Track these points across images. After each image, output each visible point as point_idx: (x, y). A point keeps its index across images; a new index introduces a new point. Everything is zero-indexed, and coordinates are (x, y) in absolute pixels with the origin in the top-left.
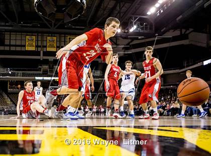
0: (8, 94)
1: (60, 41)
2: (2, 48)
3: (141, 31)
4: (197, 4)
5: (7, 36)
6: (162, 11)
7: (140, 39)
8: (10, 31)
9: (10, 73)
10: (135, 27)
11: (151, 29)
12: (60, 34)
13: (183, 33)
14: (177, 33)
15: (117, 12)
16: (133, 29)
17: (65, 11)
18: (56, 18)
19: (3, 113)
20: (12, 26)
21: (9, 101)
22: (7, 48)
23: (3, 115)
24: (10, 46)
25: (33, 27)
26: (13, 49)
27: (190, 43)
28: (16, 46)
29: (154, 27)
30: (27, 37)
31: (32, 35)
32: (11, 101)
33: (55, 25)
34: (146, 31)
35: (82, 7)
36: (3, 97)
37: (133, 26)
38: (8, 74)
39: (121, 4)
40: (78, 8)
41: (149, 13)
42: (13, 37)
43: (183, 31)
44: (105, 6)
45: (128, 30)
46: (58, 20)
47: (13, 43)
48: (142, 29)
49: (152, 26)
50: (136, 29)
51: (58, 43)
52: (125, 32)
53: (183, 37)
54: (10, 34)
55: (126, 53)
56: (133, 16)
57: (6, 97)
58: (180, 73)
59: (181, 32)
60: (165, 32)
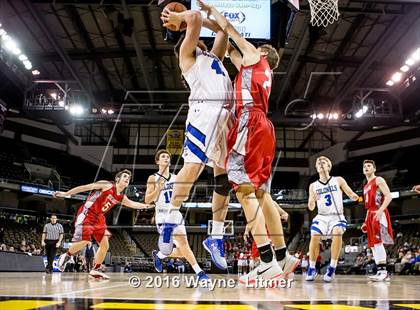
0: (133, 234)
2: (124, 152)
3: (378, 116)
5: (133, 131)
6: (414, 79)
7: (376, 130)
8: (140, 122)
9: (137, 195)
10: (365, 108)
11: (395, 111)
15: (330, 83)
16: (361, 113)
19: (122, 269)
20: (143, 114)
21: (133, 248)
23: (122, 273)
24: (138, 147)
26: (143, 152)
28: (148, 147)
30: (169, 131)
32: (138, 246)
34: (386, 116)
36: (123, 238)
37: (361, 107)
38: (134, 198)
41: (390, 83)
42: (144, 132)
45: (352, 113)
47: (144, 142)
48: (379, 111)
49: (397, 106)
50: (367, 112)
52: (346, 118)
55: (350, 156)
56: (361, 90)
57: (129, 239)
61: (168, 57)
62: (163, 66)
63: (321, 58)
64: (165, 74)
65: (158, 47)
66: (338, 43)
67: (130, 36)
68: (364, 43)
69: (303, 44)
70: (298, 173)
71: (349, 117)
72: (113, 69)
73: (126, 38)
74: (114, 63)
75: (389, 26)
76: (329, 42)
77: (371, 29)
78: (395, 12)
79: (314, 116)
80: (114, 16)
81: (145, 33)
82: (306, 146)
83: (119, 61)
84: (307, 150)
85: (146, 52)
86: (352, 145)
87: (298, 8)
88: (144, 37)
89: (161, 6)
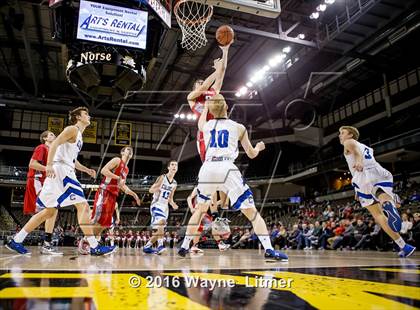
0: (11, 210)
1: (103, 128)
2: (6, 133)
5: (17, 116)
6: (256, 93)
8: (24, 108)
9: (17, 174)
12: (104, 117)
13: (286, 124)
17: (113, 83)
18: (99, 93)
20: (27, 101)
21: (11, 222)
22: (15, 135)
24: (21, 130)
25: (60, 104)
26: (25, 135)
27: (297, 139)
28: (30, 131)
29: (245, 114)
30: (50, 119)
31: (59, 117)
32: (16, 221)
33: (96, 103)
35: (140, 81)
38: (14, 177)
40: (134, 81)
41: (238, 95)
42: (27, 117)
43: (287, 121)
44: (175, 80)
46: (101, 97)
47: (26, 126)
49: (243, 113)
51: (100, 130)
53: (288, 131)
54: (22, 113)
57: (6, 214)
58: (283, 183)
59: (284, 123)
60: (261, 122)
61: (55, 53)
62: (49, 60)
63: (185, 68)
64: (50, 67)
65: (45, 42)
66: (200, 58)
67: (20, 30)
69: (172, 56)
70: (161, 162)
73: (15, 31)
74: (3, 53)
78: (244, 40)
79: (176, 116)
81: (34, 29)
82: (169, 140)
83: (7, 51)
84: (169, 143)
85: (33, 46)
87: (170, 26)
88: (32, 32)
89: (52, 8)
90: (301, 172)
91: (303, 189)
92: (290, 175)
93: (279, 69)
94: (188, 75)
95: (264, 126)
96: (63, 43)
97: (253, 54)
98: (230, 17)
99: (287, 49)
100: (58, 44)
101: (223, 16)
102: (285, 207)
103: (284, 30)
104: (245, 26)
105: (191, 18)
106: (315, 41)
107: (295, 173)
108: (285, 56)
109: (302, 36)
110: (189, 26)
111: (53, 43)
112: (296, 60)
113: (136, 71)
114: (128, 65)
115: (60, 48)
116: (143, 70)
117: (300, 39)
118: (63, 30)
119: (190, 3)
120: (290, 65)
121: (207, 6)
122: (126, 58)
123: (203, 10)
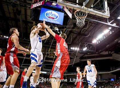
3: (89, 50)
4: (115, 41)
6: (99, 42)
7: (88, 54)
10: (86, 48)
13: (110, 53)
14: (107, 53)
15: (77, 40)
16: (85, 49)
27: (113, 58)
29: (95, 49)
34: (91, 51)
39: (80, 36)
41: (93, 42)
43: (110, 52)
45: (82, 49)
48: (90, 49)
50: (87, 49)
52: (81, 50)
53: (110, 55)
55: (81, 61)
56: (86, 43)
58: (108, 74)
59: (109, 53)
60: (101, 52)
61: (30, 24)
62: (28, 26)
63: (75, 32)
64: (28, 29)
65: (28, 20)
66: (81, 29)
67: (19, 16)
68: (87, 30)
71: (82, 50)
72: (11, 24)
74: (12, 23)
75: (94, 27)
76: (78, 28)
77: (89, 27)
78: (96, 24)
79: (71, 48)
80: (15, 9)
81: (24, 16)
85: (23, 21)
86: (82, 58)
87: (71, 18)
88: (23, 17)
89: (31, 9)
90: (115, 70)
91: (115, 76)
92: (111, 71)
93: (107, 34)
94: (76, 35)
95: (102, 53)
96: (34, 21)
97: (99, 29)
98: (91, 16)
99: (110, 28)
100: (32, 21)
101: (89, 16)
102: (109, 82)
103: (109, 22)
104: (96, 20)
105: (80, 16)
106: (119, 26)
107: (112, 70)
108: (109, 30)
109: (115, 24)
110: (79, 19)
111: (30, 21)
112: (113, 32)
113: (59, 32)
114: (56, 30)
115: (33, 23)
116: (61, 32)
117: (114, 25)
118: (34, 17)
119: (80, 11)
120: (111, 33)
121: (85, 13)
122: (56, 28)
123: (84, 14)
